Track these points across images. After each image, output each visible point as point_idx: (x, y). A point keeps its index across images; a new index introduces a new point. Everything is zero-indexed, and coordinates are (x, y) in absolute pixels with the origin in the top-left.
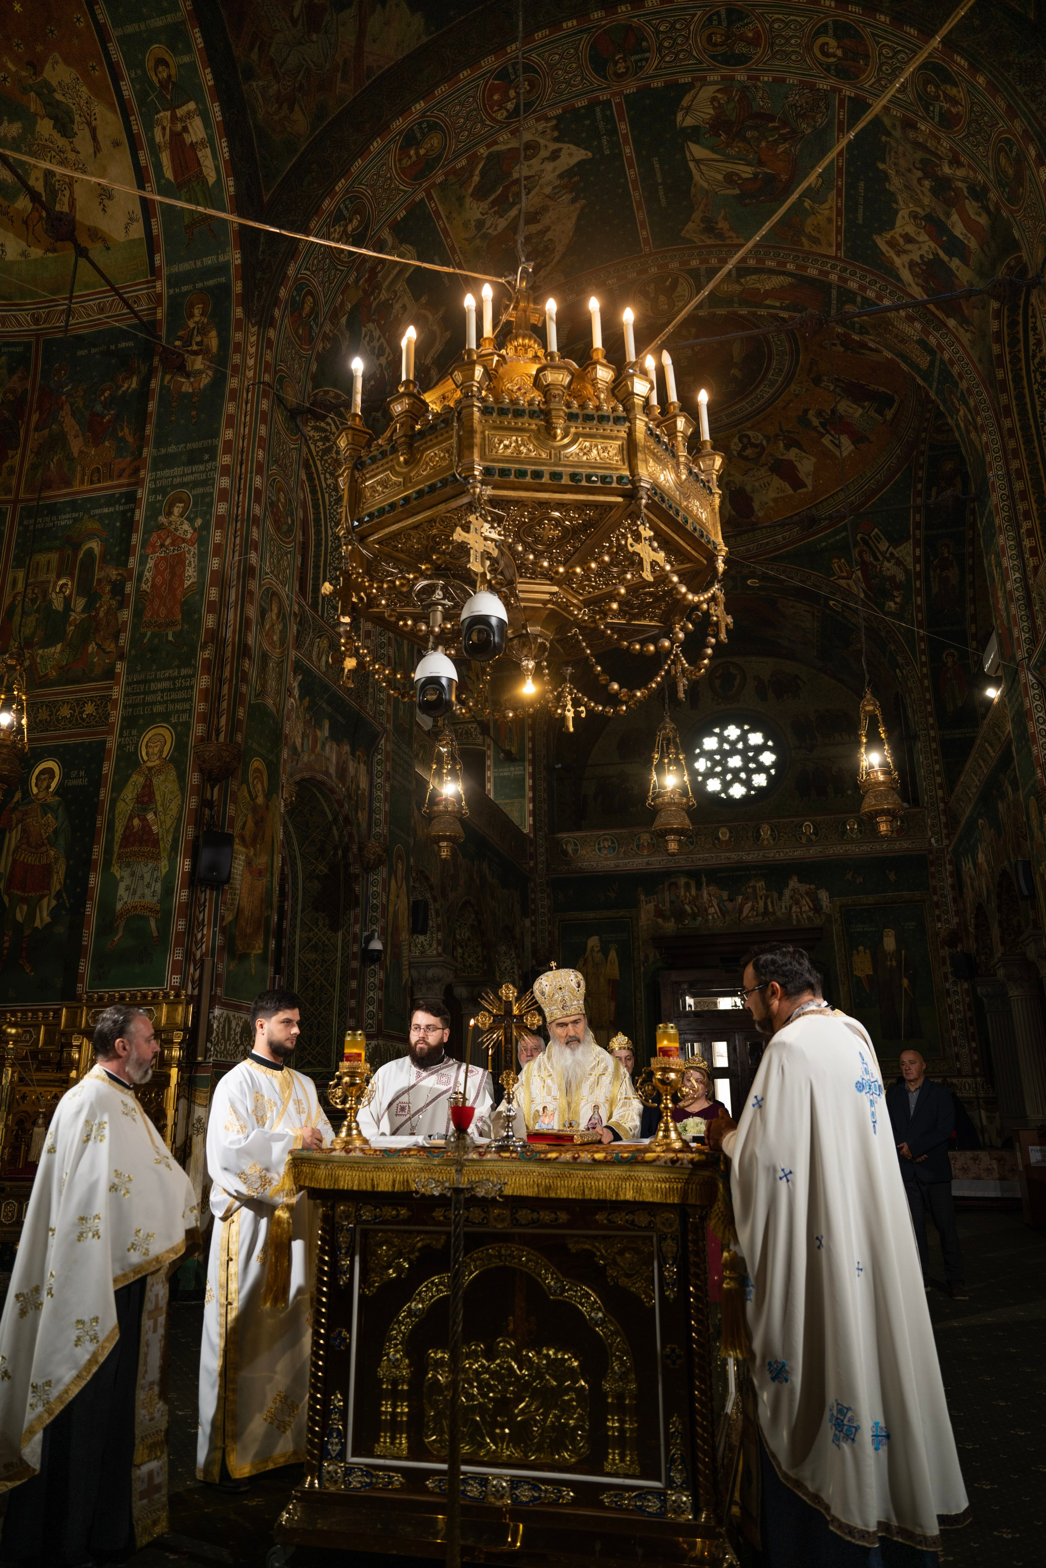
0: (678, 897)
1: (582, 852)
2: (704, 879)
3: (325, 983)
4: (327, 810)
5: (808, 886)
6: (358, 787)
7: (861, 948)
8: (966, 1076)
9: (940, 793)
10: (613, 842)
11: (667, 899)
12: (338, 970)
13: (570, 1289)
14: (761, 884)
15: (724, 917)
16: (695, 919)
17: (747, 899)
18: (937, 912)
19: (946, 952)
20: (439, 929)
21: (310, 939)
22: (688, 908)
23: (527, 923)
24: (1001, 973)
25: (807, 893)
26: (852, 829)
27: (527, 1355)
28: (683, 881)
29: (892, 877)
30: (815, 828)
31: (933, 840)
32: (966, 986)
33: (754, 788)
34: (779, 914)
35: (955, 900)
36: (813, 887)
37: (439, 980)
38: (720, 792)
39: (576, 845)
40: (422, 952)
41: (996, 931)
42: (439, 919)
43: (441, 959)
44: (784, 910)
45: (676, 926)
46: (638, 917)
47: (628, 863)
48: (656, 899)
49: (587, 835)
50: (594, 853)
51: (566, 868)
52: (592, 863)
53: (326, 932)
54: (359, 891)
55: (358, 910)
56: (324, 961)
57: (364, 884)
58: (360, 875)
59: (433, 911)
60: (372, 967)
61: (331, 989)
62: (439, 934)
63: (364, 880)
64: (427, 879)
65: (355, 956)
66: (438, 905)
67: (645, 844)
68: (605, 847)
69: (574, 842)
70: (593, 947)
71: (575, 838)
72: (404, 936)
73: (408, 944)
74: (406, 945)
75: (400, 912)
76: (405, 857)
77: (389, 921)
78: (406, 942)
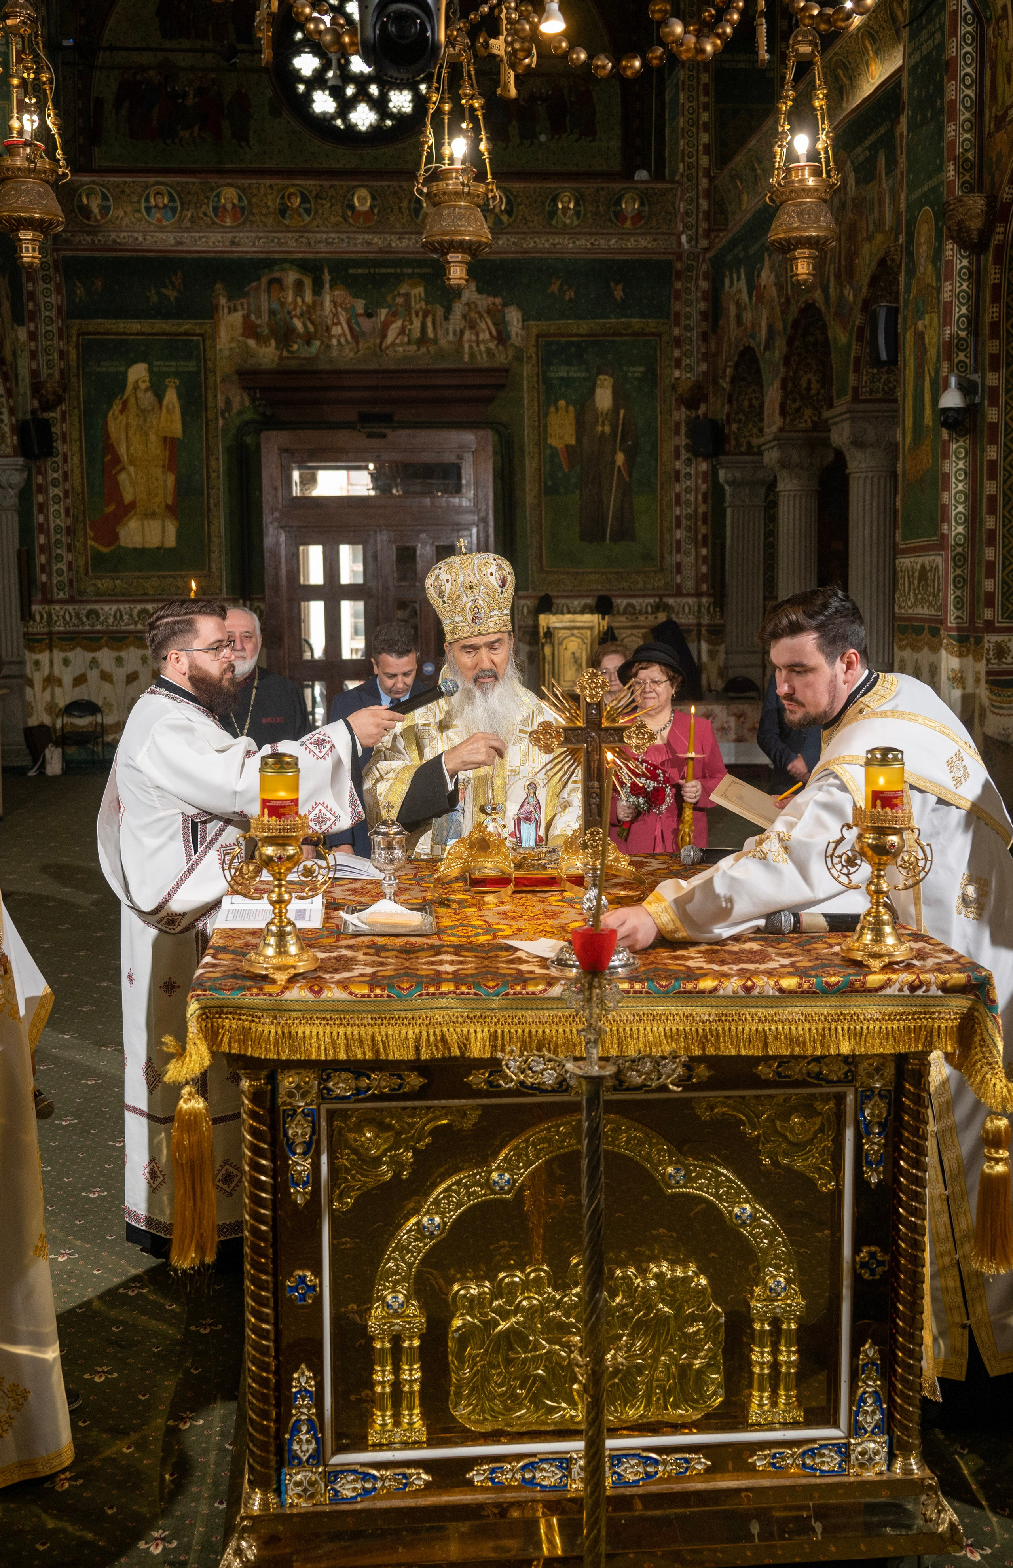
0: (283, 304)
1: (117, 212)
2: (327, 277)
5: (491, 300)
7: (562, 403)
8: (688, 595)
9: (704, 161)
10: (172, 199)
11: (265, 306)
13: (699, 1176)
14: (419, 291)
15: (357, 343)
16: (308, 343)
17: (394, 315)
18: (677, 353)
19: (681, 415)
22: (298, 324)
23: (22, 334)
24: (771, 457)
25: (489, 312)
26: (565, 209)
27: (626, 1278)
28: (291, 277)
29: (619, 293)
30: (509, 202)
31: (684, 238)
32: (704, 466)
33: (391, 116)
34: (443, 342)
35: (705, 337)
36: (498, 301)
38: (333, 117)
41: (773, 394)
44: (451, 337)
45: (278, 353)
46: (215, 335)
47: (200, 238)
48: (245, 306)
49: (125, 183)
50: (137, 215)
51: (89, 239)
52: (136, 235)
67: (229, 206)
68: (156, 206)
69: (102, 191)
70: (137, 382)
71: (103, 185)
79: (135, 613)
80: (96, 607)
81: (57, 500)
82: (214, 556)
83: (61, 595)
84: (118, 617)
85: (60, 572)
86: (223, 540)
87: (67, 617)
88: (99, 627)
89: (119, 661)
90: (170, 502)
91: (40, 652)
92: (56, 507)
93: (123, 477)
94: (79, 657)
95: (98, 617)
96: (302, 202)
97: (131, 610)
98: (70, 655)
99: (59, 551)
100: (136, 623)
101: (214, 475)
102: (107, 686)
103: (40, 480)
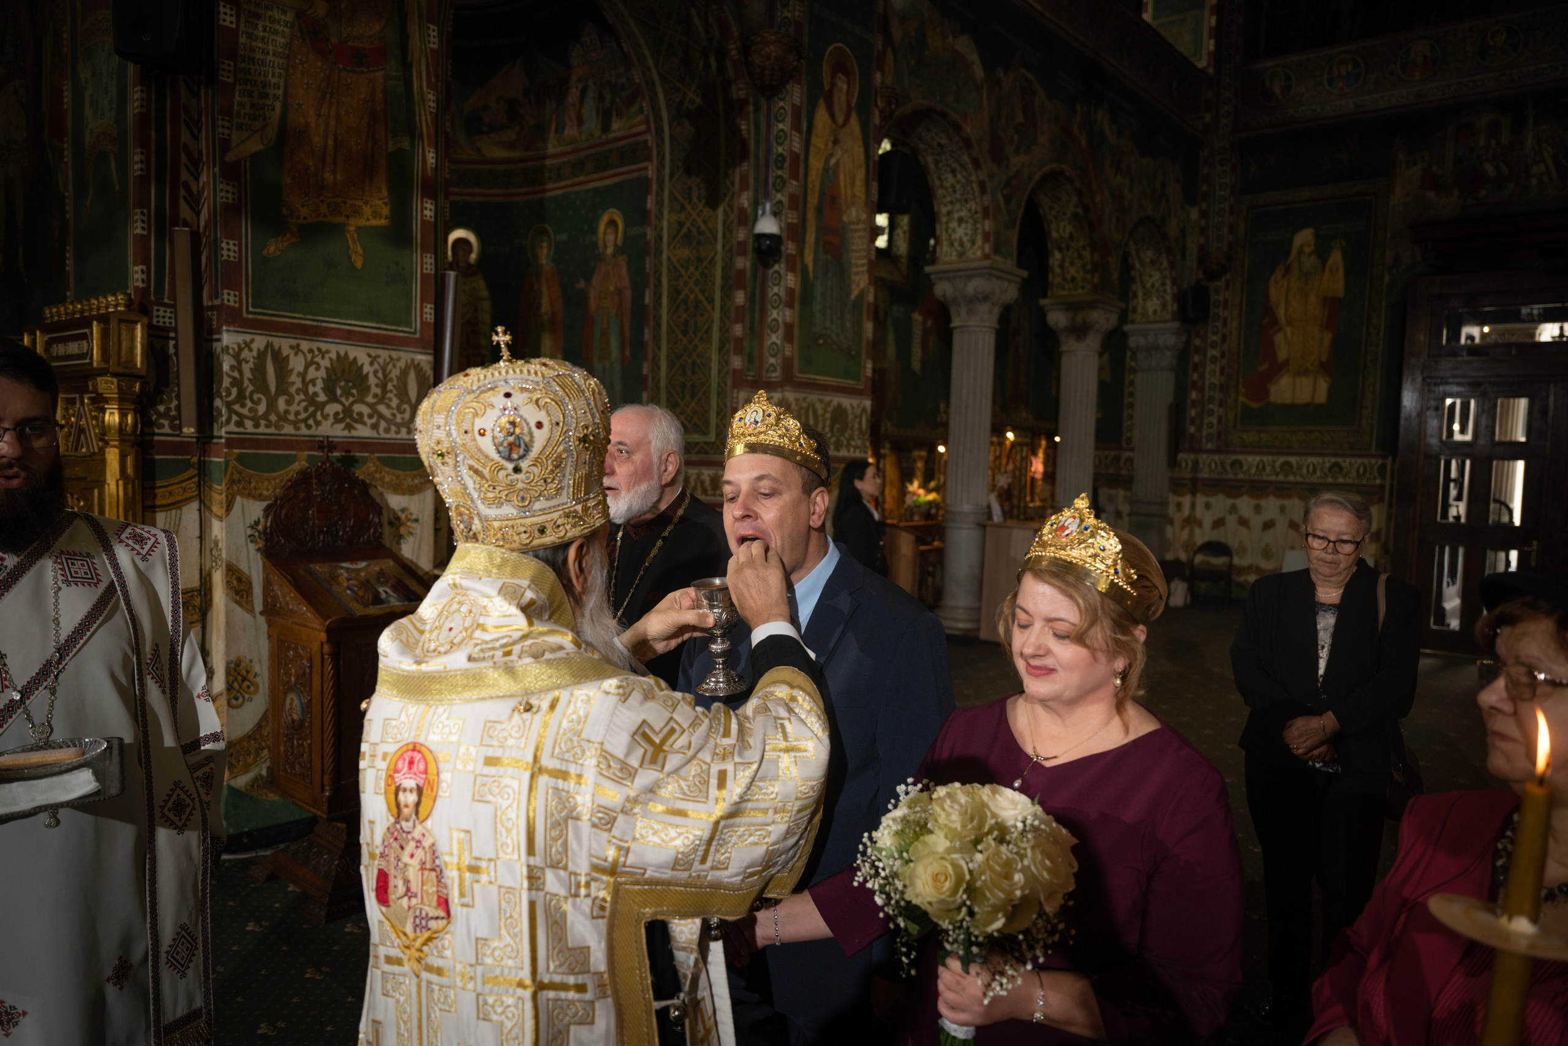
0: (1471, 150)
1: (1298, 90)
2: (1530, 113)
3: (700, 297)
10: (1356, 65)
11: (1450, 154)
12: (718, 273)
15: (1564, 179)
16: (1501, 187)
20: (986, 214)
21: (681, 225)
22: (1489, 169)
23: (1194, 214)
28: (1485, 119)
37: (986, 298)
39: (1287, 78)
40: (961, 254)
42: (987, 199)
43: (987, 263)
45: (1461, 202)
46: (1389, 191)
47: (1383, 97)
48: (1427, 158)
49: (1308, 59)
50: (1319, 88)
51: (1267, 119)
52: (1314, 107)
53: (701, 211)
54: (749, 130)
55: (746, 164)
56: (700, 260)
57: (762, 118)
58: (751, 100)
59: (975, 186)
60: (776, 267)
61: (709, 307)
62: (987, 223)
63: (757, 110)
64: (957, 128)
65: (742, 248)
66: (982, 175)
67: (1419, 60)
68: (1340, 76)
69: (1285, 74)
70: (1302, 247)
71: (1287, 67)
72: (854, 214)
73: (865, 230)
74: (859, 230)
75: (841, 170)
76: (857, 69)
77: (810, 185)
78: (861, 226)
79: (1278, 464)
80: (1241, 457)
81: (1214, 360)
82: (1366, 412)
83: (1209, 446)
84: (1261, 467)
85: (1210, 425)
86: (1376, 396)
87: (1213, 466)
88: (1241, 476)
89: (1258, 509)
90: (1324, 359)
91: (1182, 495)
92: (1213, 366)
93: (1279, 338)
94: (1220, 503)
95: (1241, 467)
96: (1508, 38)
97: (1274, 461)
98: (1212, 500)
99: (1211, 406)
100: (1277, 474)
101: (1373, 332)
102: (1243, 531)
103: (1197, 342)
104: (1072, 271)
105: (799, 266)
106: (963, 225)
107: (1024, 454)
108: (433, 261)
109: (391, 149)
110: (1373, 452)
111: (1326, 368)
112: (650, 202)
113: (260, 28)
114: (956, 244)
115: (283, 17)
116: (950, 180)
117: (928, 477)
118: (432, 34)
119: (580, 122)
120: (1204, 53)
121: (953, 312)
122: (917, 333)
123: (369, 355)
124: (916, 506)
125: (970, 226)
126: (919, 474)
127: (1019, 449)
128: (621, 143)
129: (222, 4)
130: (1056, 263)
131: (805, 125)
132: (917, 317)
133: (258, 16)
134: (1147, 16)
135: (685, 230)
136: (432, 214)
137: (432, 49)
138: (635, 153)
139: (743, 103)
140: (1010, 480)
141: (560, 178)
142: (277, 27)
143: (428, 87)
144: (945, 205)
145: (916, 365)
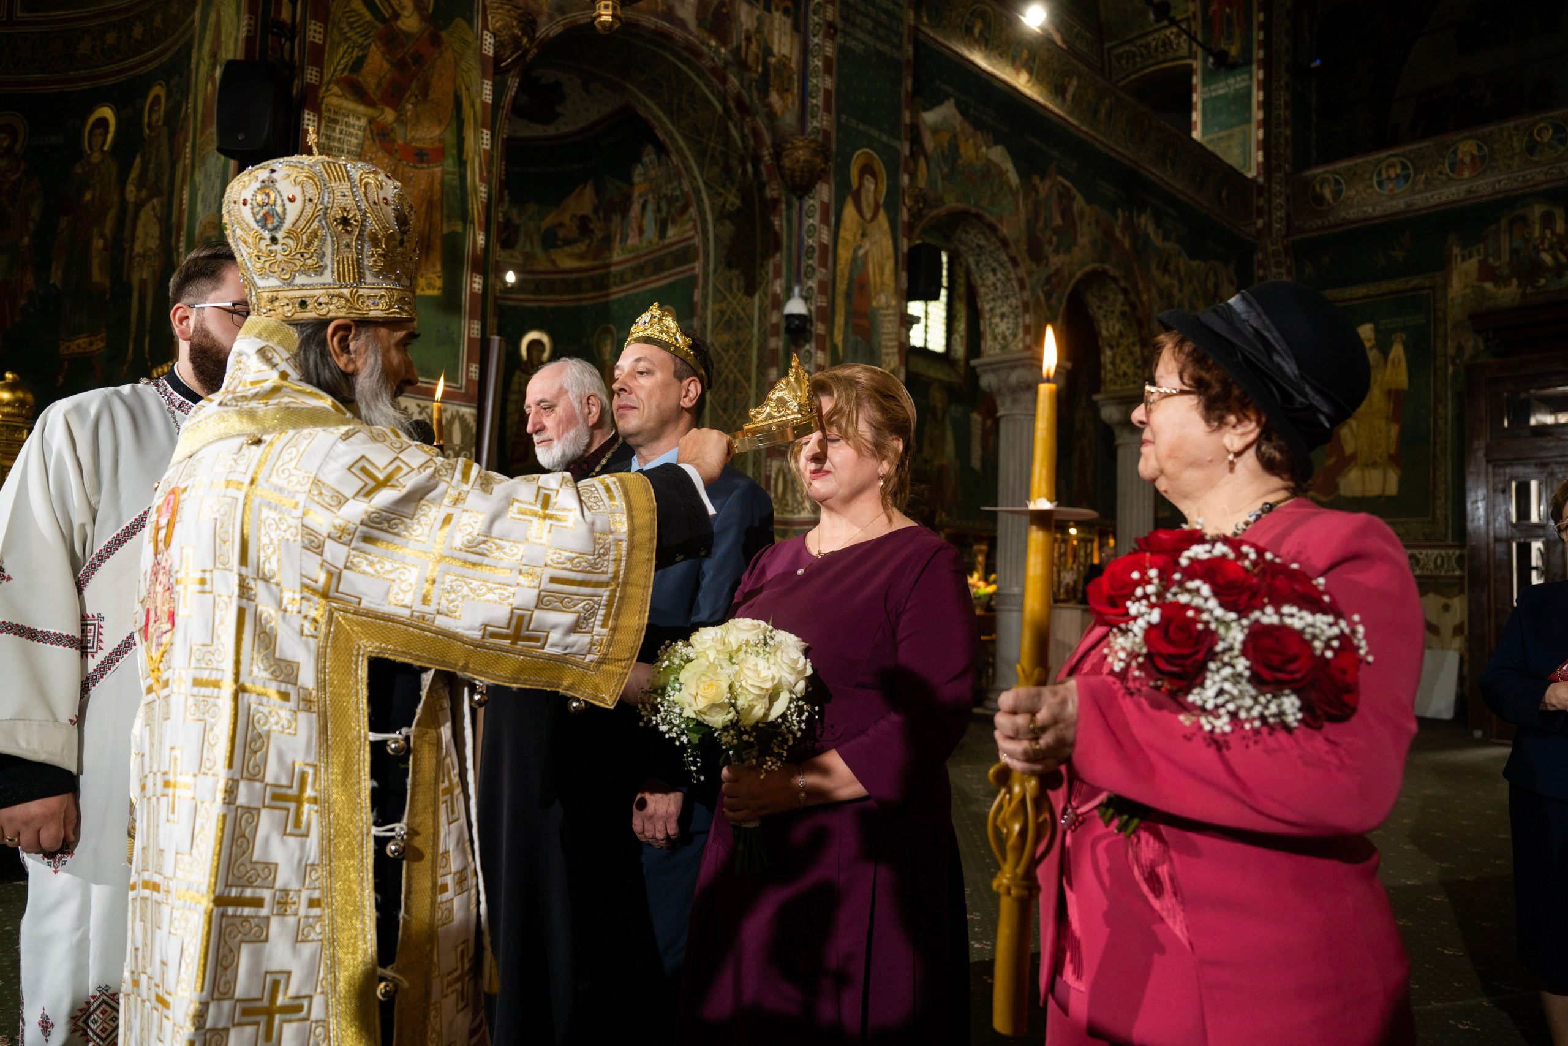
0: (1527, 241)
1: (1348, 193)
3: (739, 376)
4: (706, 91)
6: (768, 51)
11: (1505, 246)
12: (754, 353)
16: (1560, 275)
20: (1026, 307)
21: (723, 313)
22: (1547, 258)
28: (1537, 211)
39: (1338, 183)
40: (1004, 348)
42: (1027, 294)
43: (1028, 354)
45: (1520, 291)
46: (1446, 284)
47: (1432, 196)
48: (1482, 251)
49: (1356, 165)
50: (1369, 191)
51: (1319, 222)
52: (1365, 208)
53: (740, 300)
54: (781, 226)
55: (778, 256)
56: (738, 343)
57: (795, 215)
58: (783, 199)
59: (1015, 283)
60: (807, 347)
61: (746, 385)
62: (1027, 317)
63: (790, 207)
64: (993, 229)
65: (775, 330)
66: (1022, 272)
67: (1467, 159)
68: (1389, 178)
69: (1335, 179)
71: (1336, 173)
72: (884, 300)
73: (895, 315)
74: (889, 315)
75: (870, 260)
76: (884, 171)
77: (838, 273)
78: (891, 311)
82: (1439, 502)
86: (1450, 485)
90: (1392, 451)
93: (1345, 434)
96: (1554, 134)
101: (1440, 422)
104: (1124, 367)
105: (828, 345)
106: (1005, 320)
107: (1089, 550)
108: (479, 327)
109: (446, 231)
110: (1450, 542)
111: (1394, 459)
112: (697, 296)
113: (337, 131)
114: (999, 338)
115: (357, 123)
116: (991, 278)
117: (989, 569)
118: (485, 137)
119: (641, 232)
120: (1254, 164)
121: (999, 401)
122: (977, 432)
123: (419, 406)
124: (976, 598)
125: (1011, 320)
126: (979, 567)
127: (1082, 544)
128: (675, 248)
129: (306, 112)
130: (1108, 360)
131: (833, 219)
132: (976, 417)
133: (336, 122)
134: (1196, 135)
135: (726, 317)
136: (480, 287)
137: (485, 150)
138: (685, 255)
139: (776, 202)
140: (1075, 577)
141: (623, 282)
142: (352, 130)
143: (482, 179)
144: (988, 302)
145: (976, 463)
